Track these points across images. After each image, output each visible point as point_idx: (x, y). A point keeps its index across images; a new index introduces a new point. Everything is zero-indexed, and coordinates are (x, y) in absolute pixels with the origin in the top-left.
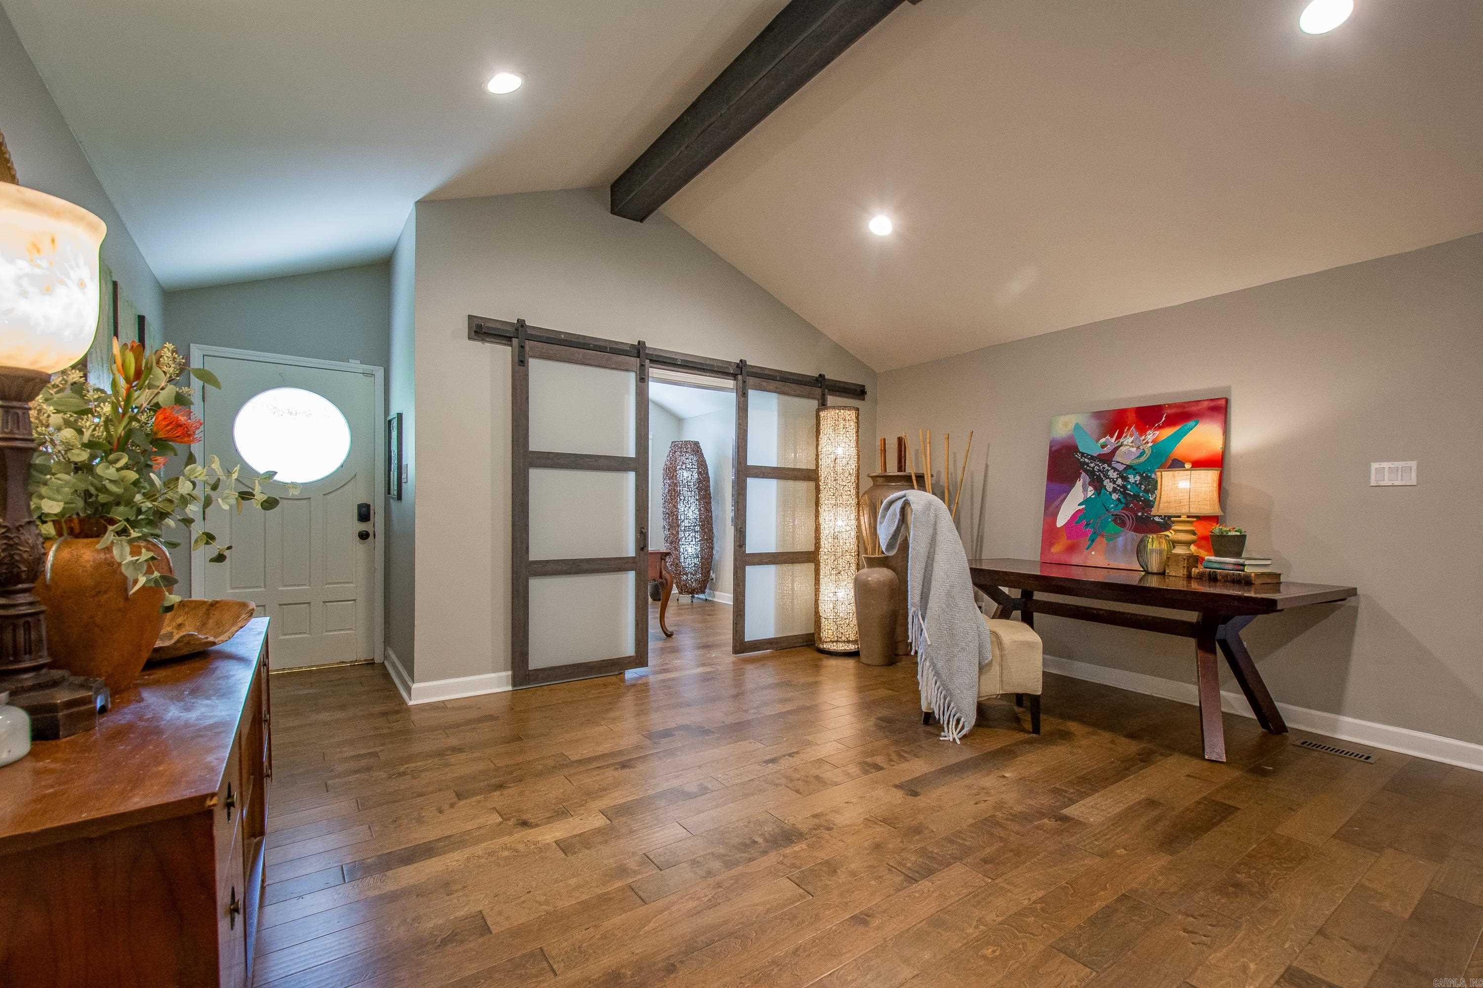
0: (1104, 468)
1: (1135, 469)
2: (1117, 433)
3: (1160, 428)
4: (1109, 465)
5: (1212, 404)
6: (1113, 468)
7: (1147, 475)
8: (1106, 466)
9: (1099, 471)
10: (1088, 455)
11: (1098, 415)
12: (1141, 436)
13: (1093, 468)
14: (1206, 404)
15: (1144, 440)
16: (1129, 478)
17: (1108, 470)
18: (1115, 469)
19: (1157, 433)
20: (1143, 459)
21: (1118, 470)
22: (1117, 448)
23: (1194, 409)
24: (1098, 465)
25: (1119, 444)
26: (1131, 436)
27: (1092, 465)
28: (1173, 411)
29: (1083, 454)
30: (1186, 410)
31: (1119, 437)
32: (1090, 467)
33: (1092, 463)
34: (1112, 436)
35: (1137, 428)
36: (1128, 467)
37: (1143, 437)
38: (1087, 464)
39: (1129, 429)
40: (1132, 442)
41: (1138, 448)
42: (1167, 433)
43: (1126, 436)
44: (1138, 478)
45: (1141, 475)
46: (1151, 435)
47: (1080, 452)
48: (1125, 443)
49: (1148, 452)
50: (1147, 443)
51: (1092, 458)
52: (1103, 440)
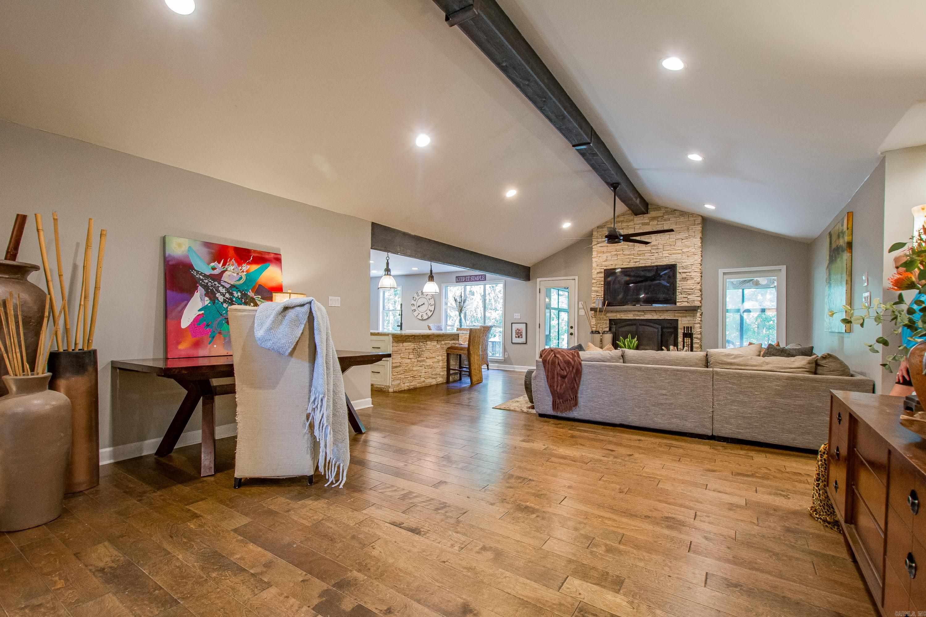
0: (215, 285)
1: (237, 288)
2: (222, 261)
3: (249, 263)
4: (219, 283)
5: (276, 256)
6: (222, 285)
7: (245, 292)
8: (216, 283)
9: (212, 286)
10: (202, 273)
11: (207, 245)
12: (239, 266)
13: (207, 283)
14: (272, 256)
15: (241, 269)
16: (233, 294)
17: (219, 287)
18: (224, 287)
19: (249, 266)
20: (241, 282)
21: (225, 288)
22: (223, 272)
23: (267, 256)
24: (210, 282)
25: (225, 269)
26: (233, 265)
27: (206, 281)
28: (256, 255)
29: (197, 272)
30: (263, 256)
31: (224, 264)
32: (204, 282)
33: (205, 279)
34: (219, 263)
35: (237, 261)
36: (233, 286)
37: (240, 268)
38: (202, 280)
39: (230, 260)
40: (233, 270)
41: (238, 274)
42: (254, 268)
43: (229, 265)
44: (239, 294)
45: (241, 293)
46: (245, 267)
47: (195, 270)
48: (229, 269)
49: (244, 278)
50: (243, 272)
51: (205, 276)
52: (212, 264)
